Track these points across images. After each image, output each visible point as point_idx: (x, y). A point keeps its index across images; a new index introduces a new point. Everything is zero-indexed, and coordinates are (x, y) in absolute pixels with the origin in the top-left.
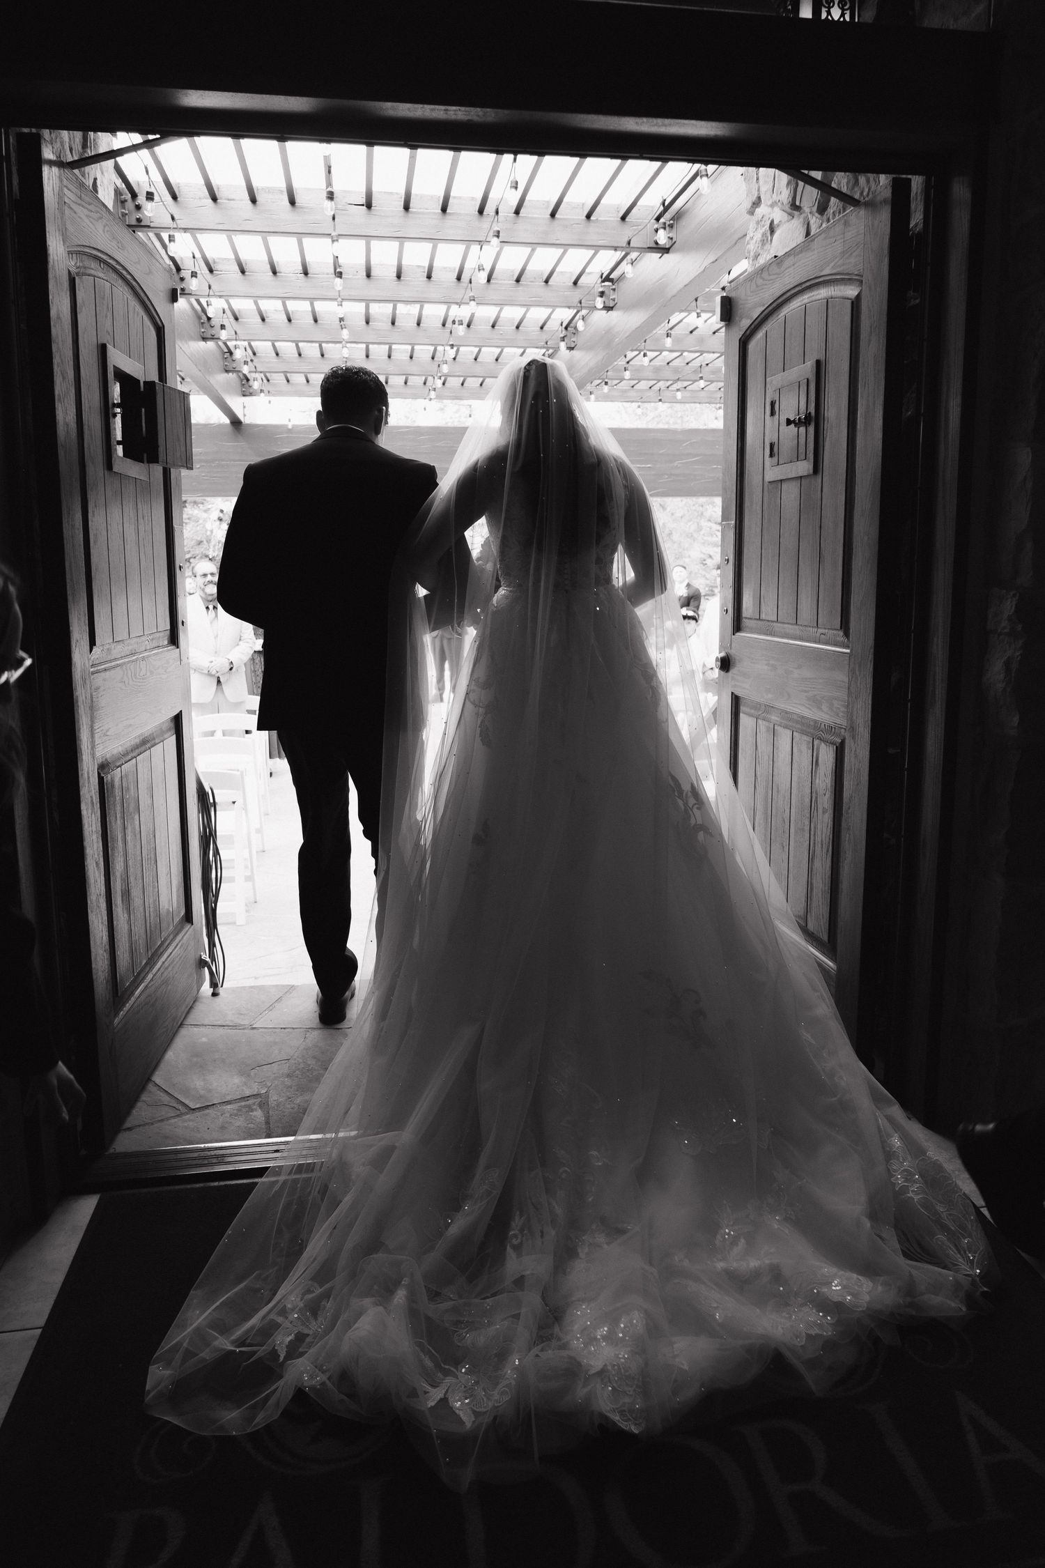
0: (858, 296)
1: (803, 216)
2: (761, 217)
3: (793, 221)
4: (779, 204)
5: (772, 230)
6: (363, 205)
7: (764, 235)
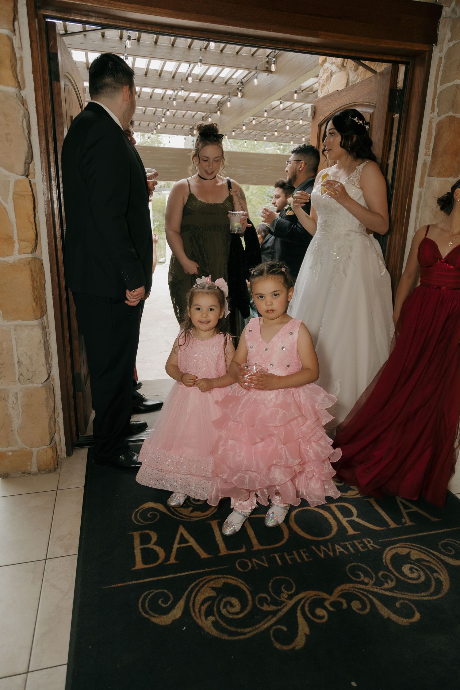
0: (373, 113)
1: (346, 70)
2: (326, 68)
3: (341, 72)
4: (336, 64)
5: (331, 75)
6: (136, 40)
7: (327, 76)
